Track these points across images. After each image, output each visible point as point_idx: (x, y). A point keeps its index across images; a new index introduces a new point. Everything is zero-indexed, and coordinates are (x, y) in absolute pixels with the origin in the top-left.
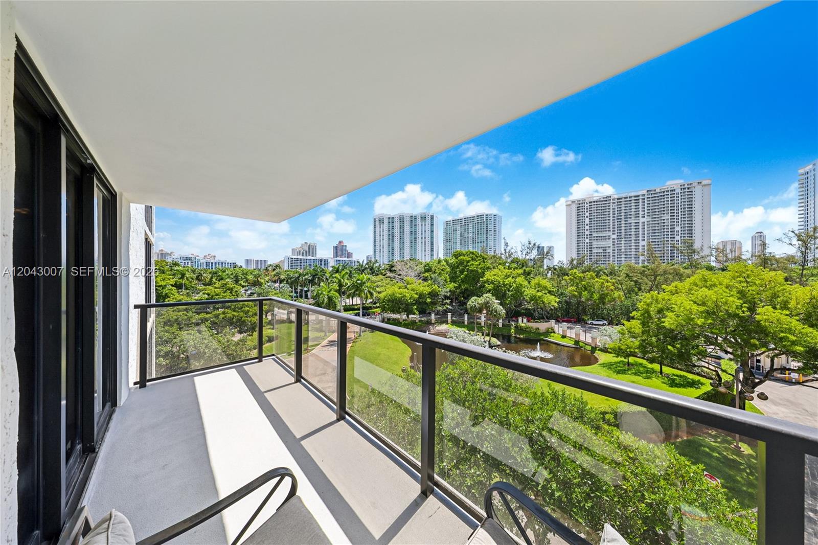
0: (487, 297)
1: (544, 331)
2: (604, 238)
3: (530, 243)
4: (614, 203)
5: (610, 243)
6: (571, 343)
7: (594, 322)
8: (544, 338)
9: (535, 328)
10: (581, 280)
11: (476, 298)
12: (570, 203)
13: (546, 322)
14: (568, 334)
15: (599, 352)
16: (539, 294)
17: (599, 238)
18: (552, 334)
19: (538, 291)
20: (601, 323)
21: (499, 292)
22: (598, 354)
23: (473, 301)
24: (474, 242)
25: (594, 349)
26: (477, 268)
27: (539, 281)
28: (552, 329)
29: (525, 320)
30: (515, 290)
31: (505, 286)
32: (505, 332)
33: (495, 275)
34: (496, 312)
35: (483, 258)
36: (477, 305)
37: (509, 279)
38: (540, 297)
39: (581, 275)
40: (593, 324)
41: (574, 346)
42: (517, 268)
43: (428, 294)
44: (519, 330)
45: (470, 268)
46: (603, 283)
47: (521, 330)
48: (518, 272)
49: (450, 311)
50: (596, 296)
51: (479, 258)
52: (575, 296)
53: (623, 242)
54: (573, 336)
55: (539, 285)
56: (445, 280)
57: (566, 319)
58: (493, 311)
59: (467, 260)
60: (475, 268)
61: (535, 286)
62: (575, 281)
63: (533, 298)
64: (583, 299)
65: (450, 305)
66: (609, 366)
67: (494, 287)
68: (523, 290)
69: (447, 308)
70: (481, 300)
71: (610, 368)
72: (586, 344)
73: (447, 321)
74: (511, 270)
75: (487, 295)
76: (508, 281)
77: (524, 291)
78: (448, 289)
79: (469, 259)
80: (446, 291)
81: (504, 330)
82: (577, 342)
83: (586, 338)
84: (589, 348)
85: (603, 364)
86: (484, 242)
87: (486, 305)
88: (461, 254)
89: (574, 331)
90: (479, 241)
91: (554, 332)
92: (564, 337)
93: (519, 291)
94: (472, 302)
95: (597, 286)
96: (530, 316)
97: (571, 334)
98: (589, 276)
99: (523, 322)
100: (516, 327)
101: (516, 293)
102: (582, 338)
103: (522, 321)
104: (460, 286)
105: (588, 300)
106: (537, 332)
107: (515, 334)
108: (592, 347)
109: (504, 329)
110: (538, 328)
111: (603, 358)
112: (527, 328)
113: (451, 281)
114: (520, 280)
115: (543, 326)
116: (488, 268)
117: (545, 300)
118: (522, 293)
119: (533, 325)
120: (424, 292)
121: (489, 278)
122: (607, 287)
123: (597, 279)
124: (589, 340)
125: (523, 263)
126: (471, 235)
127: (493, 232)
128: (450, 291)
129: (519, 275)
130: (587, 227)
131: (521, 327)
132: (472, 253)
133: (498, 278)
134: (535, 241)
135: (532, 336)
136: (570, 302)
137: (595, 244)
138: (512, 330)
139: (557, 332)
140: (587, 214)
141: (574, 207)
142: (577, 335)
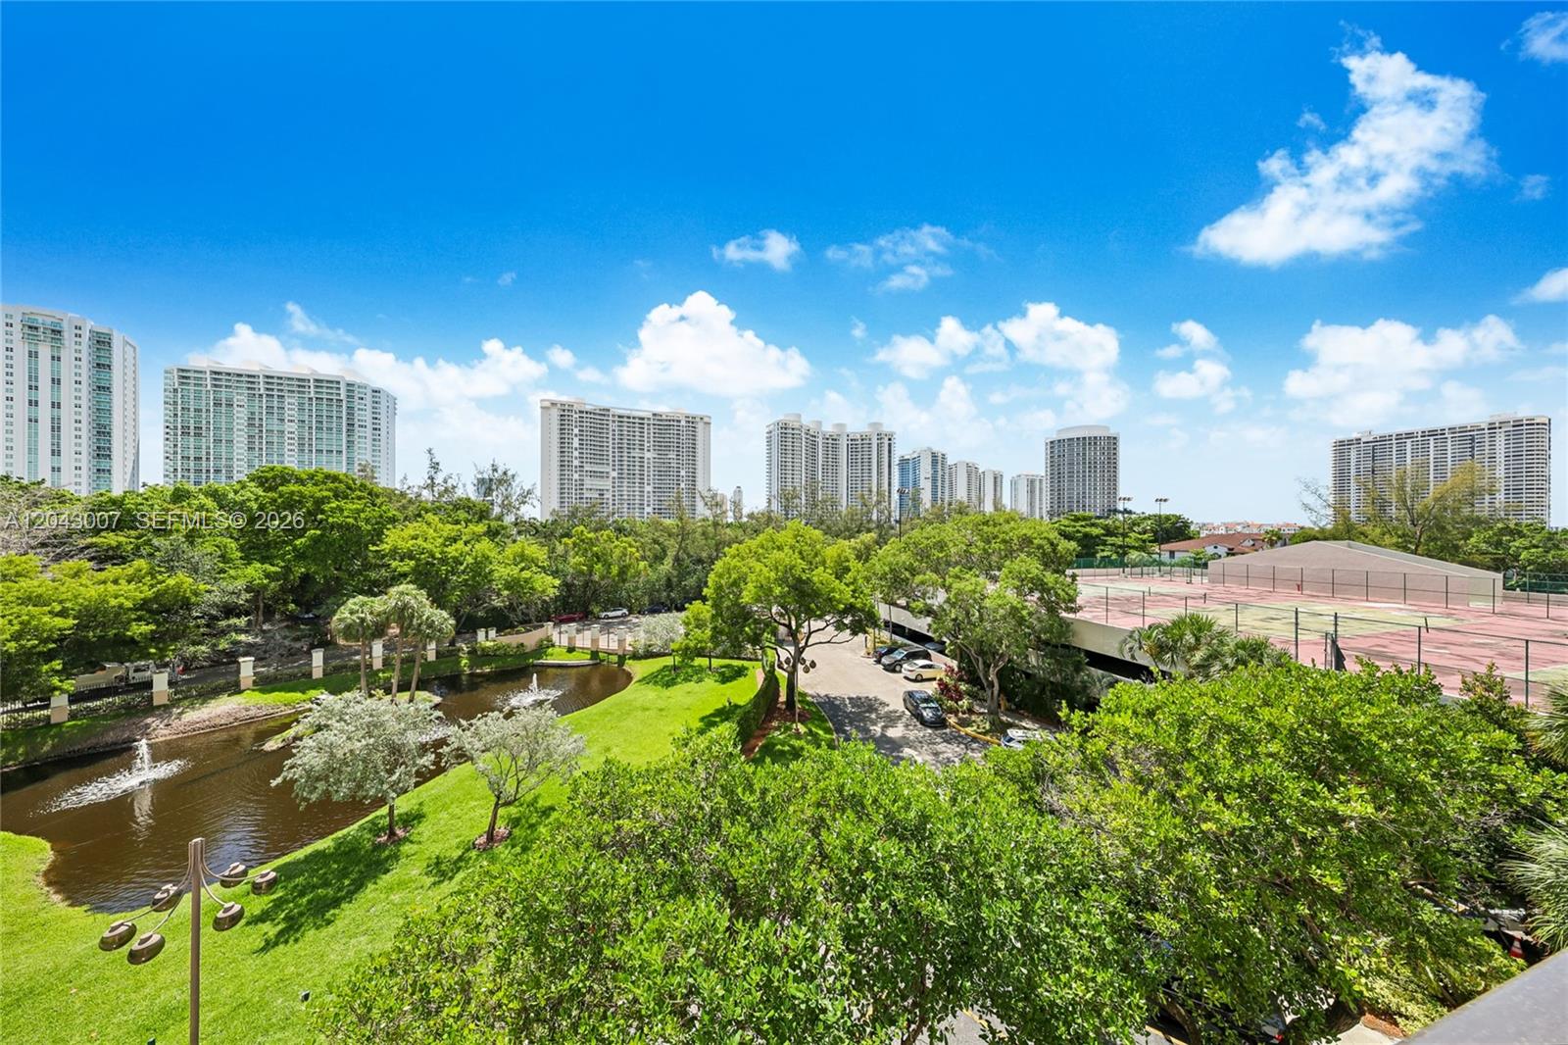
0: (402, 593)
1: (534, 648)
2: (601, 475)
3: (495, 470)
4: (614, 421)
5: (607, 484)
6: (584, 659)
7: (611, 614)
8: (536, 662)
9: (514, 644)
10: (592, 543)
11: (366, 599)
12: (547, 404)
13: (536, 628)
14: (578, 644)
15: (631, 661)
16: (526, 574)
17: (594, 474)
18: (550, 650)
19: (522, 570)
20: (619, 613)
21: (431, 577)
22: (630, 666)
23: (353, 609)
24: (306, 447)
25: (622, 659)
26: (355, 519)
27: (523, 548)
28: (548, 639)
29: (492, 633)
30: (472, 570)
31: (444, 561)
32: (446, 671)
33: (415, 538)
34: (431, 626)
35: (370, 494)
36: (369, 617)
37: (455, 546)
38: (526, 581)
39: (592, 535)
40: (609, 618)
41: (591, 662)
42: (470, 521)
43: (135, 609)
44: (479, 656)
45: (331, 520)
46: (625, 548)
47: (483, 656)
48: (476, 529)
49: (249, 650)
50: (615, 570)
51: (358, 493)
52: (581, 573)
53: (625, 484)
54: (588, 644)
55: (523, 557)
56: (224, 558)
57: (565, 617)
58: (424, 627)
59: (318, 495)
60: (351, 520)
61: (515, 559)
62: (584, 546)
63: (512, 585)
64: (596, 578)
65: (246, 632)
66: (652, 679)
67: (417, 566)
68: (487, 570)
69: (236, 643)
70: (380, 604)
71: (656, 683)
72: (609, 654)
73: (237, 684)
74: (459, 526)
75: (402, 588)
76: (456, 550)
77: (492, 571)
78: (240, 584)
79: (325, 493)
80: (230, 588)
81: (443, 666)
82: (595, 654)
83: (608, 642)
84: (615, 659)
85: (644, 679)
86: (340, 452)
87: (402, 614)
88: (285, 478)
89: (587, 634)
90: (325, 448)
91: (553, 646)
92: (571, 650)
93: (479, 569)
94: (351, 613)
95: (617, 553)
96: (501, 621)
97: (584, 640)
98: (605, 537)
99: (487, 639)
100: (472, 652)
101: (474, 577)
102: (603, 644)
103: (487, 637)
104: (287, 569)
105: (603, 578)
106: (521, 652)
107: (471, 669)
108: (619, 656)
109: (442, 663)
110: (522, 645)
111: (639, 669)
112: (499, 649)
113: (247, 559)
114: (485, 546)
115: (530, 639)
116: (393, 520)
117: (538, 586)
118: (488, 577)
119: (510, 640)
120: (113, 602)
121: (401, 544)
122: (632, 554)
123: (616, 543)
124: (614, 646)
125: (482, 512)
126: (291, 427)
127: (369, 430)
128: (248, 590)
129: (478, 538)
130: (576, 454)
131: (483, 649)
132: (335, 479)
133: (428, 546)
134: (507, 467)
135: (510, 663)
136: (573, 585)
137: (588, 482)
138: (464, 662)
139: (557, 644)
140: (576, 431)
141: (555, 413)
142: (595, 641)
